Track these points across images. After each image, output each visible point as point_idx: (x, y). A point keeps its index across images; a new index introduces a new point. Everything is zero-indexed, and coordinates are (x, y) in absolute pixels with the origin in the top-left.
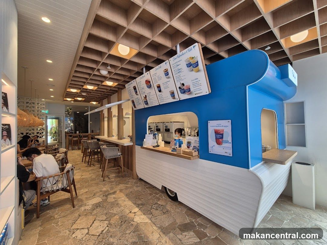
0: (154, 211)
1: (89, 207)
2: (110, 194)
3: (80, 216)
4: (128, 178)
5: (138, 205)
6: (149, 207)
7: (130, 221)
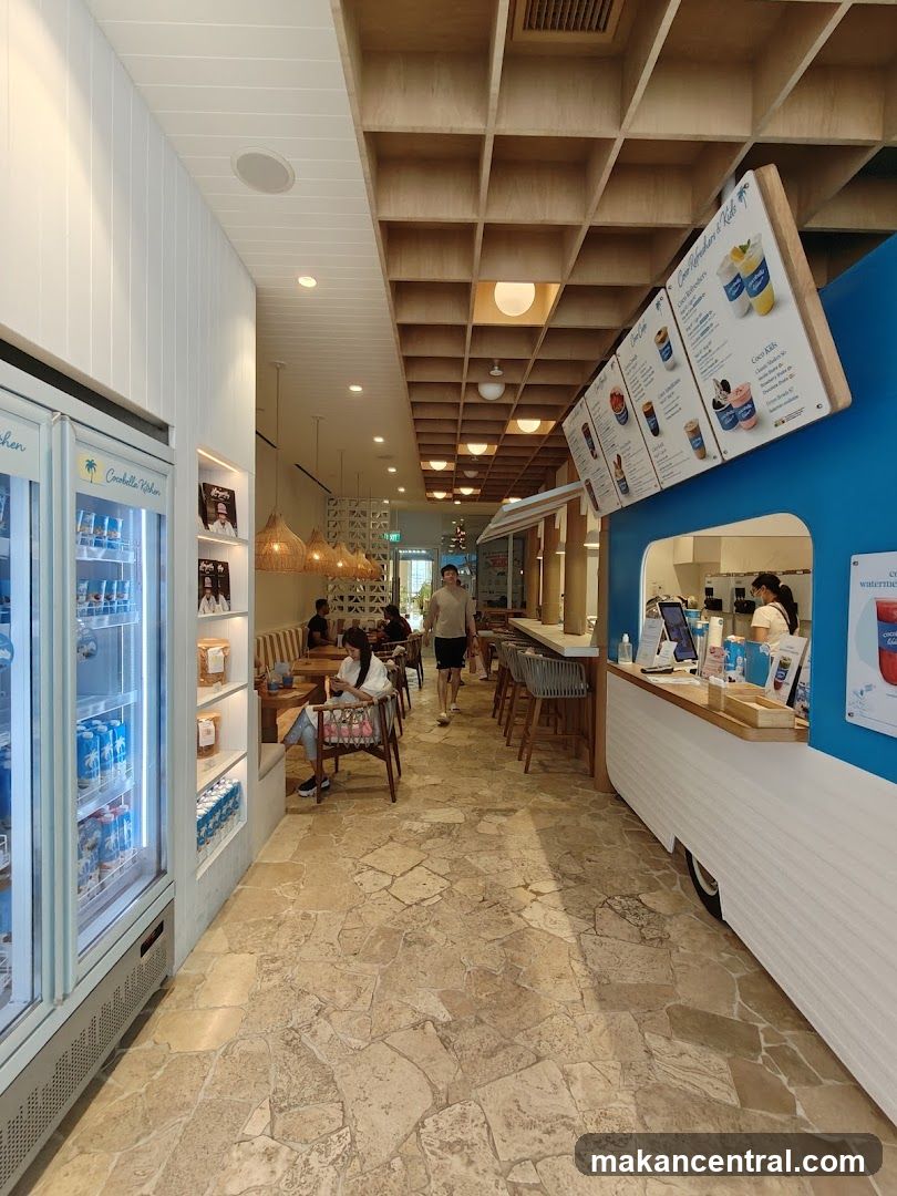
0: (606, 916)
1: (422, 828)
2: (496, 811)
3: (391, 839)
4: (579, 782)
5: (564, 875)
6: (599, 897)
7: (509, 911)
